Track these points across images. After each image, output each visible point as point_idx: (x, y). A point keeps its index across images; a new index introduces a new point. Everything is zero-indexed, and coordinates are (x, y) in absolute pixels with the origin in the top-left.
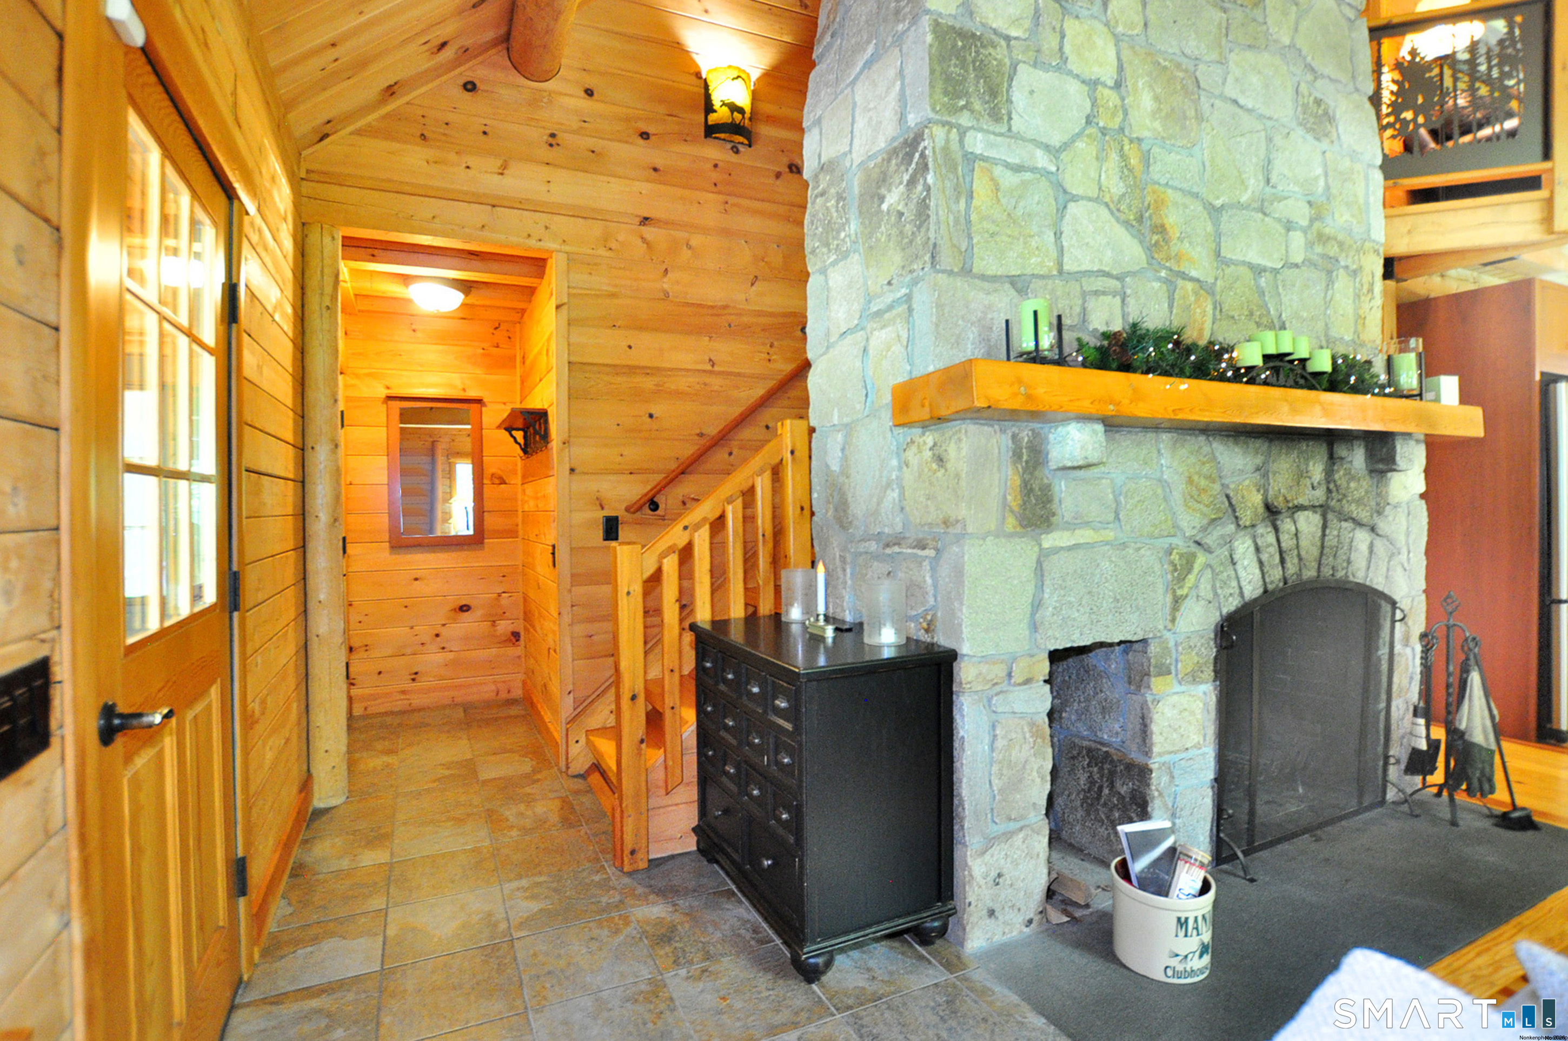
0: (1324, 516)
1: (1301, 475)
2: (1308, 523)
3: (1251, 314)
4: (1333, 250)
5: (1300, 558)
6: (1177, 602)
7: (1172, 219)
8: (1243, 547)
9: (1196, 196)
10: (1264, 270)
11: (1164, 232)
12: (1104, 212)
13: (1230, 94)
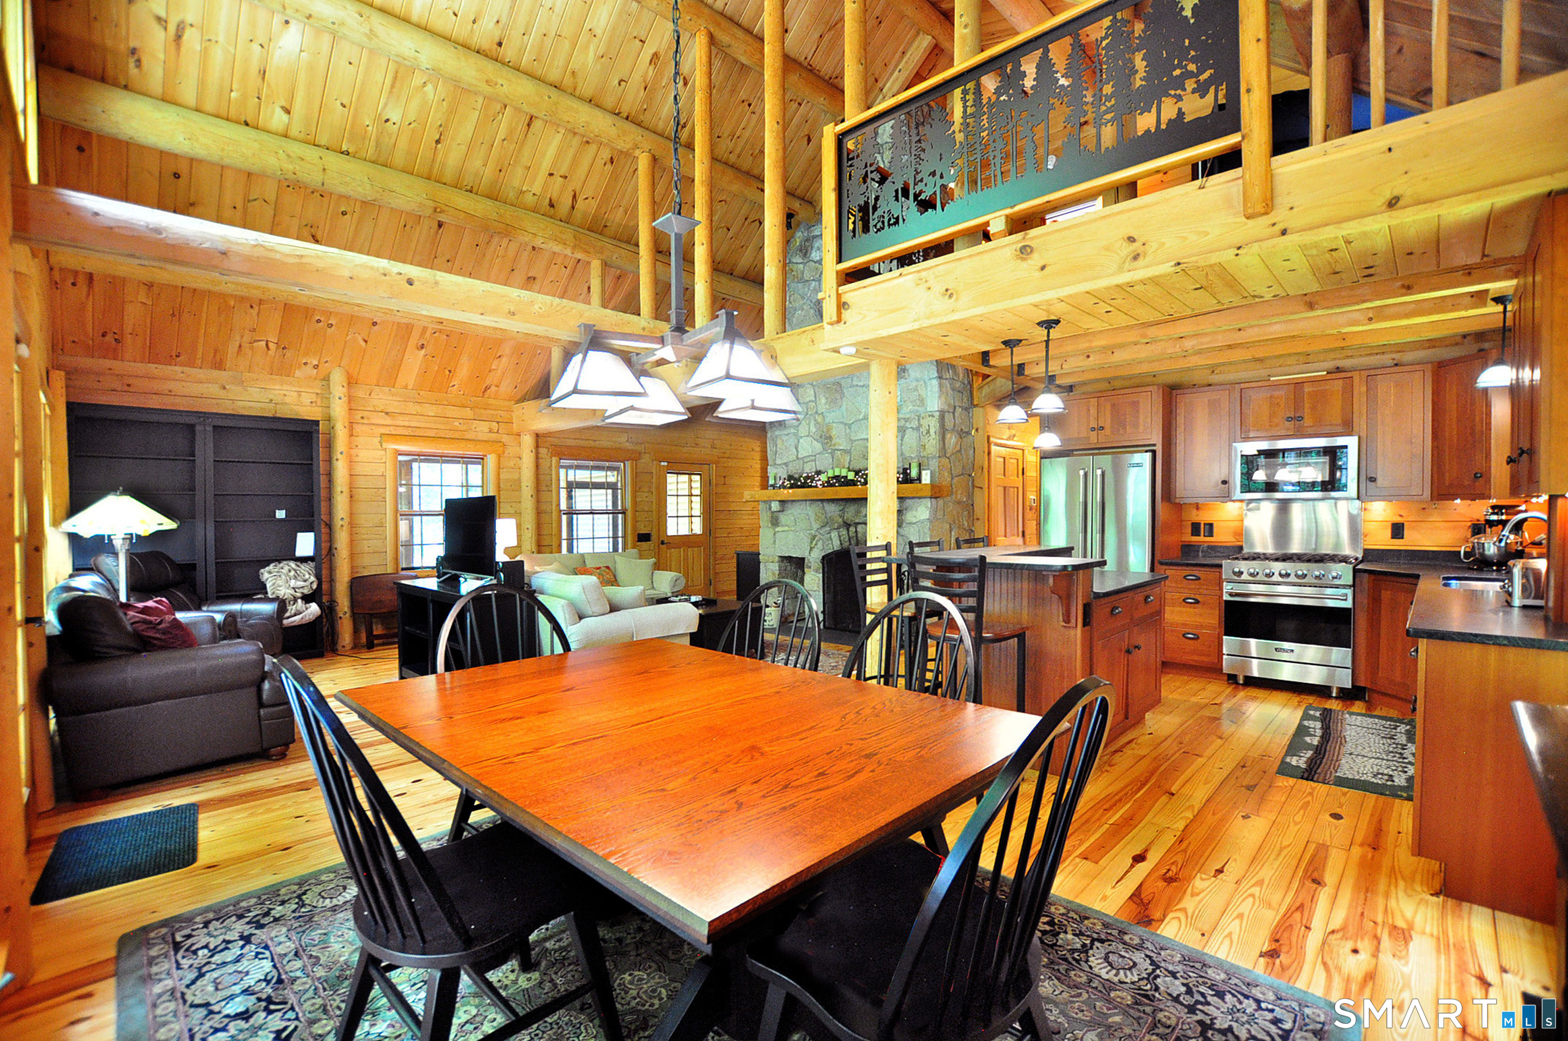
1: (858, 512)
2: (862, 529)
3: (864, 456)
5: (857, 539)
6: (811, 549)
7: (834, 433)
8: (834, 534)
9: (842, 423)
11: (830, 438)
12: (809, 439)
13: (855, 383)
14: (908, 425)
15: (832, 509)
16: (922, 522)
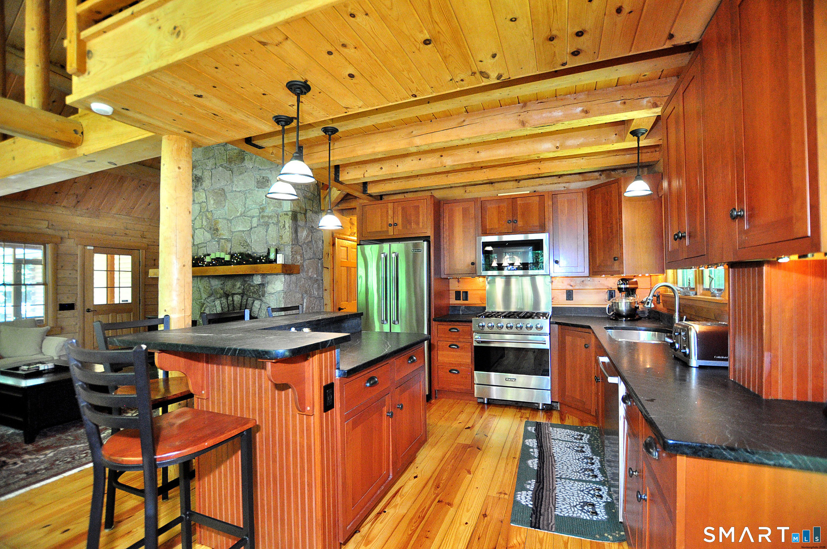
0: (242, 297)
1: (234, 286)
2: (237, 298)
3: (241, 243)
4: (266, 219)
5: (233, 306)
7: (220, 226)
8: (217, 302)
9: (225, 218)
10: (245, 231)
11: (217, 230)
12: (202, 230)
13: (234, 189)
14: (270, 221)
15: (216, 283)
16: (279, 292)
